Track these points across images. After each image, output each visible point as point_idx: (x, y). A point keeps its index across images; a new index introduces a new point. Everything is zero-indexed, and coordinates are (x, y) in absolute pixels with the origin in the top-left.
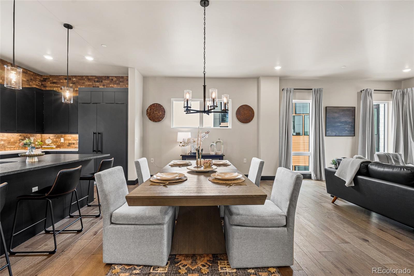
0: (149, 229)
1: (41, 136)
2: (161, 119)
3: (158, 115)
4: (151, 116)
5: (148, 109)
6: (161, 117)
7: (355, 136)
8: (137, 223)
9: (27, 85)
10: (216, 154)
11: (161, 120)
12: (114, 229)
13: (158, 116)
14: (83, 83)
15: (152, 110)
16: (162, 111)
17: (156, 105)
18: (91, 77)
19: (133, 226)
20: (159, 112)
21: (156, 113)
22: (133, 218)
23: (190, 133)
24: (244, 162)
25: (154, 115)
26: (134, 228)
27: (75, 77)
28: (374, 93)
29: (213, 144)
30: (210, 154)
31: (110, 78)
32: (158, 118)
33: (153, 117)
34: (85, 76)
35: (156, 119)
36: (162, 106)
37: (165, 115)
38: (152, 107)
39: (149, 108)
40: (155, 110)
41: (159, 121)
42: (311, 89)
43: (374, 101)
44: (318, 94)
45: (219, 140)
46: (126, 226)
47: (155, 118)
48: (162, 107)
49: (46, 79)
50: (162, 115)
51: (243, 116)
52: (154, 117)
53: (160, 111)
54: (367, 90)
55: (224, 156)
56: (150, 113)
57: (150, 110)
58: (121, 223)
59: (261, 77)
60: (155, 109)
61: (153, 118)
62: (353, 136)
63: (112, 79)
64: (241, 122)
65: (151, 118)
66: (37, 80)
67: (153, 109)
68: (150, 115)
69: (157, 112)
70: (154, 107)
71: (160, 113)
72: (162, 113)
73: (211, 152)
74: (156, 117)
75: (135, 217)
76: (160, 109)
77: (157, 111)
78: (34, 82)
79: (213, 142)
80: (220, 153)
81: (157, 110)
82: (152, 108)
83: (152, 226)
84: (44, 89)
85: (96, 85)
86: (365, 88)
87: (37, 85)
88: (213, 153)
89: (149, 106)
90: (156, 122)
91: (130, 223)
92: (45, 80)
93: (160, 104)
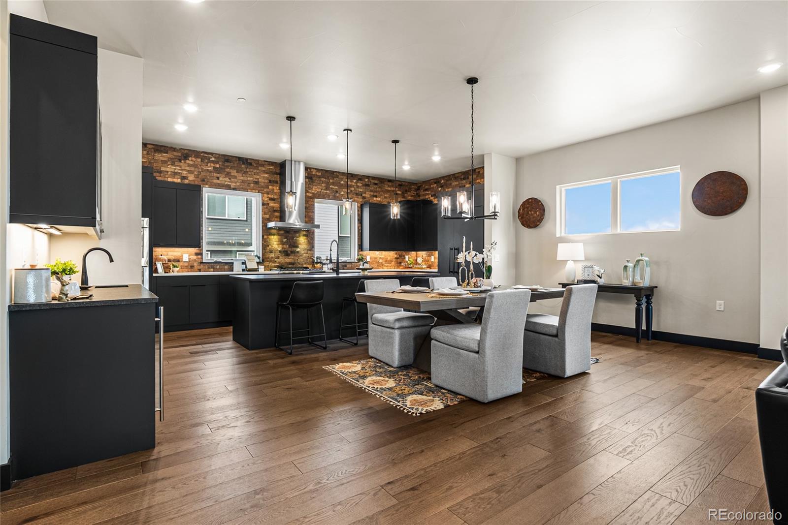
1: (417, 254)
2: (538, 223)
3: (534, 217)
4: (524, 219)
5: (520, 209)
6: (538, 219)
9: (402, 198)
10: (633, 286)
11: (538, 225)
13: (535, 219)
14: (451, 184)
15: (525, 209)
16: (540, 209)
17: (530, 201)
18: (458, 175)
20: (535, 212)
21: (532, 214)
24: (718, 309)
25: (529, 218)
27: (443, 178)
31: (477, 171)
32: (534, 222)
33: (527, 220)
34: (451, 175)
36: (540, 201)
37: (544, 215)
38: (525, 204)
39: (521, 207)
40: (529, 208)
41: (536, 226)
45: (641, 257)
47: (530, 223)
48: (540, 203)
49: (420, 186)
50: (539, 217)
52: (529, 220)
53: (538, 209)
56: (523, 214)
57: (523, 209)
61: (526, 222)
63: (479, 172)
64: (704, 212)
65: (525, 223)
66: (412, 189)
67: (527, 208)
68: (522, 218)
69: (532, 212)
70: (528, 204)
71: (538, 213)
72: (541, 213)
73: (623, 279)
74: (532, 219)
76: (537, 207)
77: (533, 210)
78: (409, 193)
80: (641, 283)
81: (533, 208)
82: (526, 206)
84: (418, 199)
85: (462, 184)
87: (412, 196)
88: (627, 283)
89: (522, 204)
90: (531, 227)
92: (418, 189)
93: (537, 199)
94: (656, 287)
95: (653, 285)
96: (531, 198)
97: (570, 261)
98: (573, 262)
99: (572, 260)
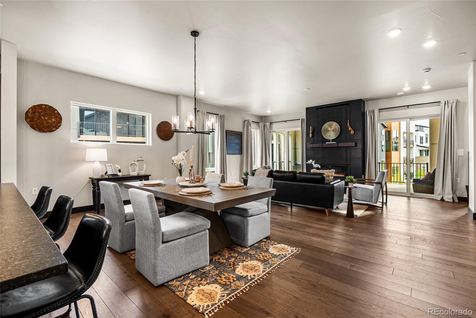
0: (198, 236)
2: (54, 129)
3: (48, 123)
4: (34, 123)
5: (28, 112)
6: (54, 125)
7: (242, 154)
8: (189, 234)
10: (138, 175)
11: (54, 131)
12: (167, 247)
15: (36, 113)
16: (56, 117)
17: (44, 106)
19: (184, 239)
20: (51, 119)
21: (45, 120)
22: (186, 230)
23: (106, 149)
25: (41, 122)
26: (186, 239)
28: (252, 123)
29: (135, 163)
30: (130, 175)
32: (48, 127)
33: (38, 124)
35: (44, 128)
36: (56, 110)
37: (61, 123)
38: (36, 109)
39: (30, 110)
40: (42, 114)
41: (51, 131)
42: (218, 115)
43: (252, 129)
44: (222, 119)
45: (140, 159)
46: (178, 240)
47: (42, 127)
48: (56, 112)
50: (55, 123)
51: (164, 133)
52: (42, 124)
53: (53, 117)
54: (248, 120)
55: (150, 176)
56: (33, 118)
57: (34, 113)
58: (174, 238)
59: (181, 96)
60: (42, 112)
61: (38, 126)
62: (241, 154)
64: (161, 139)
65: (35, 126)
67: (40, 113)
68: (31, 121)
69: (46, 118)
70: (40, 109)
71: (53, 120)
72: (57, 120)
73: (132, 173)
74: (45, 124)
75: (188, 229)
76: (53, 114)
77: (47, 116)
79: (134, 161)
80: (143, 173)
81: (46, 114)
83: (200, 233)
86: (247, 119)
88: (135, 174)
89: (31, 107)
90: (43, 131)
91: (183, 236)
93: (53, 107)
94: (150, 175)
95: (148, 174)
96: (46, 105)
97: (97, 162)
98: (99, 162)
99: (98, 161)
